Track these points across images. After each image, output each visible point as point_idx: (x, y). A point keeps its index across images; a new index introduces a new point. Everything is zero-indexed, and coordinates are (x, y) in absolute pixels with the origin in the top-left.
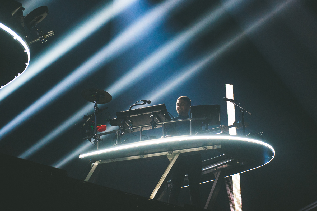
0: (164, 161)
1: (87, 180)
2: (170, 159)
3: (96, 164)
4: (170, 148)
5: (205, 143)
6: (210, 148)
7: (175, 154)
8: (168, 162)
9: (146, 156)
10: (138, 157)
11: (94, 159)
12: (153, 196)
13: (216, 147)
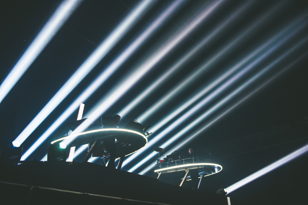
0: (184, 173)
1: (158, 178)
2: (186, 171)
3: (160, 174)
4: (186, 168)
5: (198, 166)
6: (200, 167)
7: (188, 170)
8: (185, 173)
9: (177, 171)
10: (175, 171)
11: (159, 172)
12: (181, 185)
13: (202, 167)
